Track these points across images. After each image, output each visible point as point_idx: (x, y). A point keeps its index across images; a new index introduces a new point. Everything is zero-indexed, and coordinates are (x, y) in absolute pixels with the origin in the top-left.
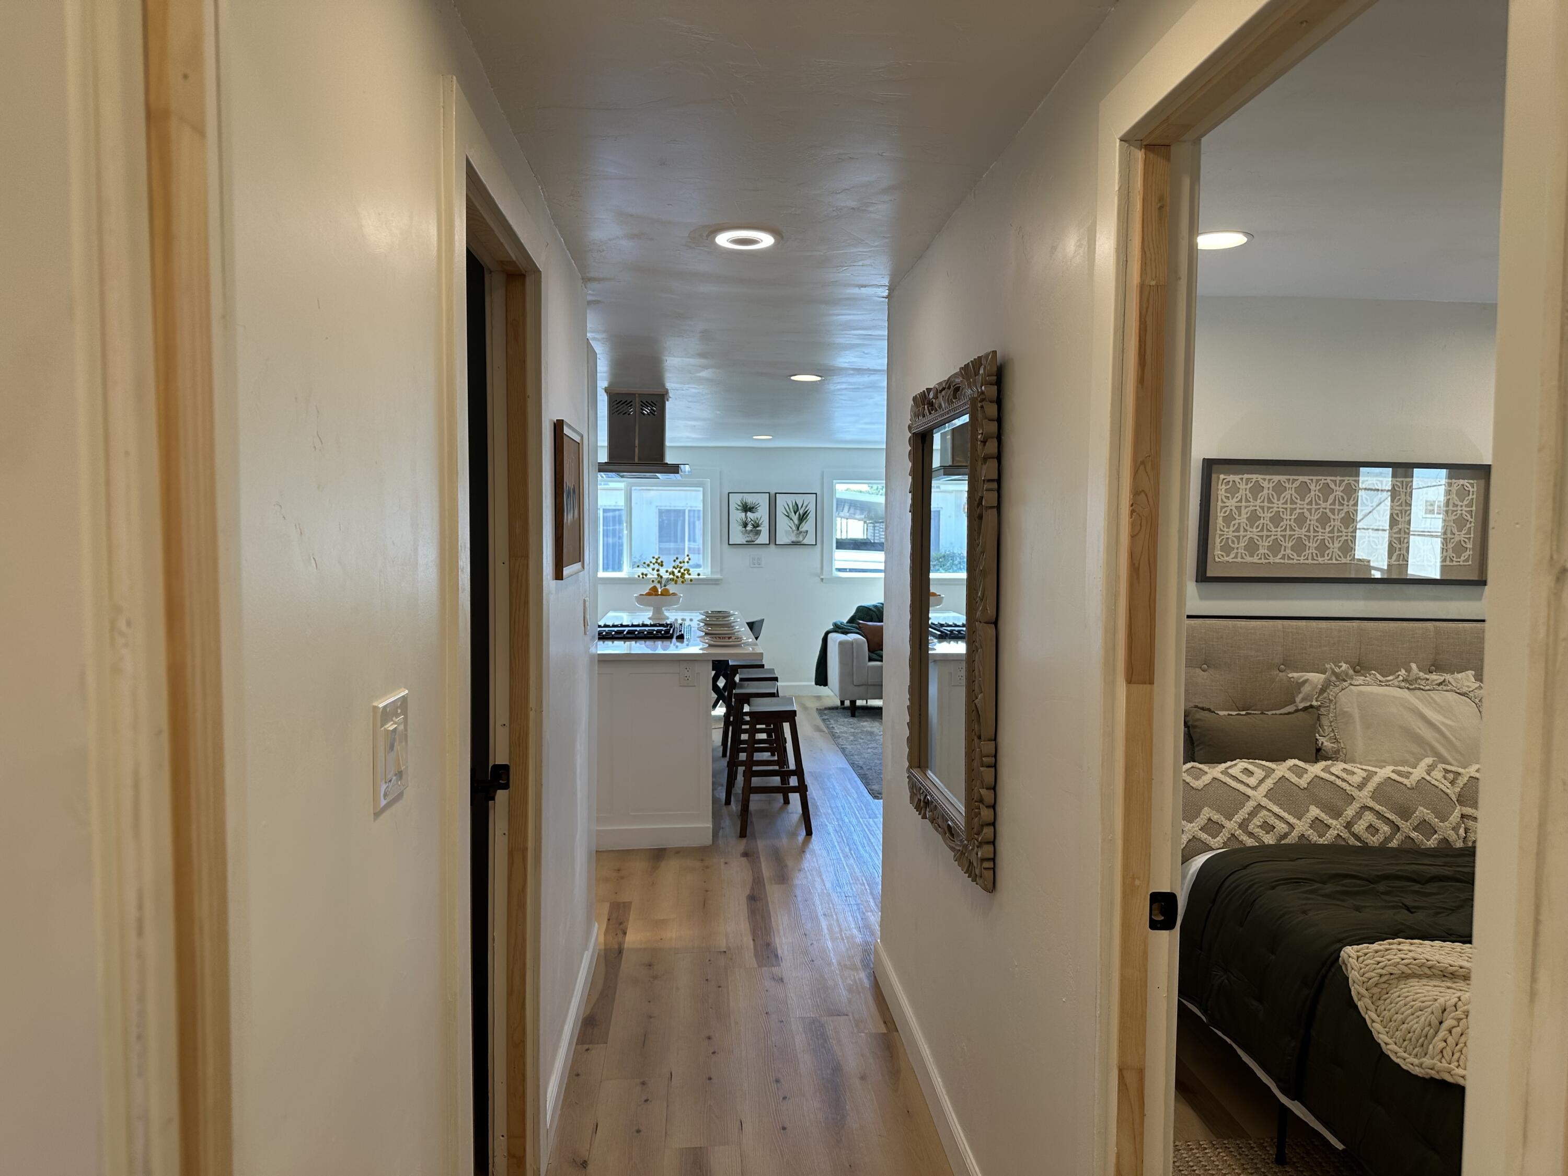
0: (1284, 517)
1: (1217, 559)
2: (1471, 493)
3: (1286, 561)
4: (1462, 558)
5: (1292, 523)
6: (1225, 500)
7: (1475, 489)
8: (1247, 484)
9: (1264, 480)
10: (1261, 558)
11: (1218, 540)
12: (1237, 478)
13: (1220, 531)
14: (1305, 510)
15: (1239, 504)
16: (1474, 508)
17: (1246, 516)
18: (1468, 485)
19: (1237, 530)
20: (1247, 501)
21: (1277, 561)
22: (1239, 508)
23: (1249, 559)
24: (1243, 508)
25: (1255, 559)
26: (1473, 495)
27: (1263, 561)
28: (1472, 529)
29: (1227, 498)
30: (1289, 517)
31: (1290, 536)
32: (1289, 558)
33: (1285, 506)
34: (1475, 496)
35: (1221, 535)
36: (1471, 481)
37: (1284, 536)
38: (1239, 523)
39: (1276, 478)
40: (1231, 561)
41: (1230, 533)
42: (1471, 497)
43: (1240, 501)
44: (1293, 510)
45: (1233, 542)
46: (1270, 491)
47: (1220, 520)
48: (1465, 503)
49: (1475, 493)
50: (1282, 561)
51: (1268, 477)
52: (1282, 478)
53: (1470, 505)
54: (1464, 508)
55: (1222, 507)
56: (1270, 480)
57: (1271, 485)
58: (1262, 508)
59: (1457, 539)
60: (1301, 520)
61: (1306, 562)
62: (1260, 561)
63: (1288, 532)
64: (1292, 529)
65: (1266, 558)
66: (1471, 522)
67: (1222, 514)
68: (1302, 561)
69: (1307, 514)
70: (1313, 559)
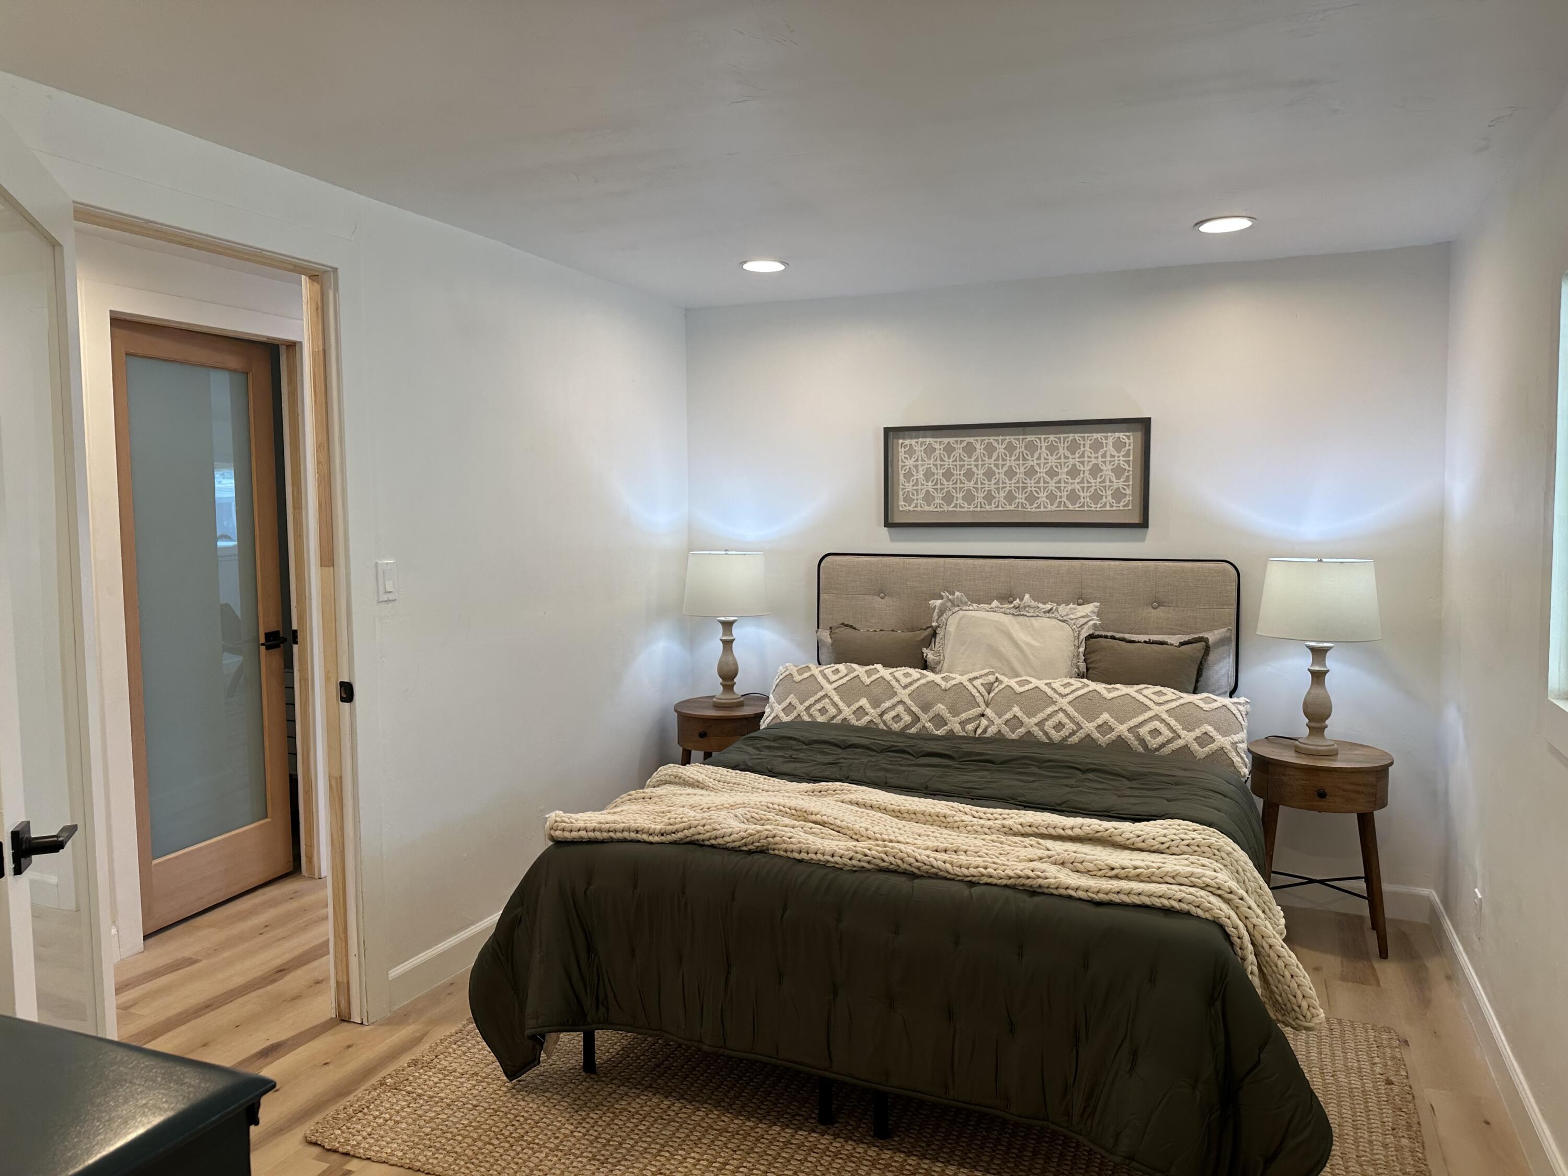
0: (955, 472)
1: (901, 508)
2: (1127, 444)
3: (958, 509)
4: (1122, 504)
5: (962, 477)
6: (904, 460)
7: (1132, 441)
8: (921, 447)
9: (936, 442)
10: (936, 507)
11: (901, 493)
12: (913, 442)
13: (904, 486)
14: (973, 466)
15: (916, 463)
16: (1131, 458)
17: (922, 473)
18: (1124, 437)
19: (916, 484)
20: (923, 460)
21: (950, 509)
22: (916, 467)
23: (926, 508)
24: (920, 466)
25: (932, 508)
26: (1129, 445)
27: (938, 509)
28: (1131, 477)
29: (906, 458)
30: (958, 472)
31: (961, 488)
32: (961, 507)
33: (954, 463)
34: (1131, 447)
35: (903, 489)
36: (1128, 434)
37: (955, 489)
38: (917, 479)
39: (946, 440)
40: (912, 509)
41: (909, 487)
42: (1127, 447)
43: (917, 460)
44: (962, 466)
45: (913, 494)
46: (942, 452)
47: (901, 477)
48: (1122, 453)
49: (1132, 444)
50: (955, 509)
51: (939, 440)
52: (952, 440)
53: (1127, 455)
54: (1121, 458)
55: (903, 466)
56: (940, 442)
57: (942, 447)
58: (935, 465)
59: (1115, 486)
60: (969, 475)
61: (976, 509)
62: (936, 510)
63: (958, 485)
64: (962, 483)
65: (940, 507)
66: (1129, 471)
67: (903, 472)
68: (972, 509)
69: (975, 469)
70: (981, 507)
